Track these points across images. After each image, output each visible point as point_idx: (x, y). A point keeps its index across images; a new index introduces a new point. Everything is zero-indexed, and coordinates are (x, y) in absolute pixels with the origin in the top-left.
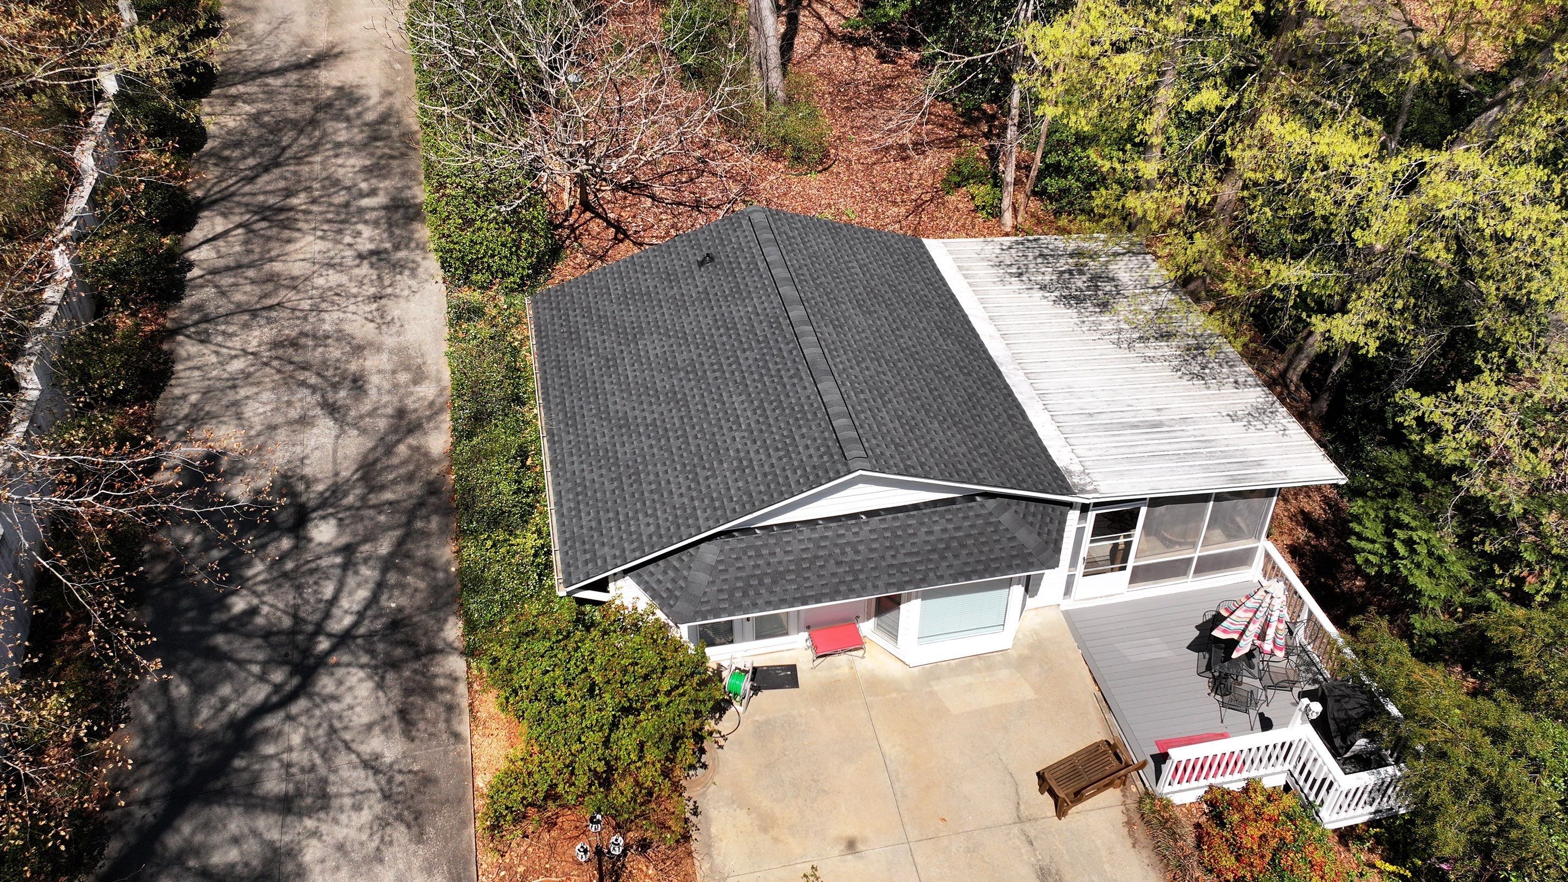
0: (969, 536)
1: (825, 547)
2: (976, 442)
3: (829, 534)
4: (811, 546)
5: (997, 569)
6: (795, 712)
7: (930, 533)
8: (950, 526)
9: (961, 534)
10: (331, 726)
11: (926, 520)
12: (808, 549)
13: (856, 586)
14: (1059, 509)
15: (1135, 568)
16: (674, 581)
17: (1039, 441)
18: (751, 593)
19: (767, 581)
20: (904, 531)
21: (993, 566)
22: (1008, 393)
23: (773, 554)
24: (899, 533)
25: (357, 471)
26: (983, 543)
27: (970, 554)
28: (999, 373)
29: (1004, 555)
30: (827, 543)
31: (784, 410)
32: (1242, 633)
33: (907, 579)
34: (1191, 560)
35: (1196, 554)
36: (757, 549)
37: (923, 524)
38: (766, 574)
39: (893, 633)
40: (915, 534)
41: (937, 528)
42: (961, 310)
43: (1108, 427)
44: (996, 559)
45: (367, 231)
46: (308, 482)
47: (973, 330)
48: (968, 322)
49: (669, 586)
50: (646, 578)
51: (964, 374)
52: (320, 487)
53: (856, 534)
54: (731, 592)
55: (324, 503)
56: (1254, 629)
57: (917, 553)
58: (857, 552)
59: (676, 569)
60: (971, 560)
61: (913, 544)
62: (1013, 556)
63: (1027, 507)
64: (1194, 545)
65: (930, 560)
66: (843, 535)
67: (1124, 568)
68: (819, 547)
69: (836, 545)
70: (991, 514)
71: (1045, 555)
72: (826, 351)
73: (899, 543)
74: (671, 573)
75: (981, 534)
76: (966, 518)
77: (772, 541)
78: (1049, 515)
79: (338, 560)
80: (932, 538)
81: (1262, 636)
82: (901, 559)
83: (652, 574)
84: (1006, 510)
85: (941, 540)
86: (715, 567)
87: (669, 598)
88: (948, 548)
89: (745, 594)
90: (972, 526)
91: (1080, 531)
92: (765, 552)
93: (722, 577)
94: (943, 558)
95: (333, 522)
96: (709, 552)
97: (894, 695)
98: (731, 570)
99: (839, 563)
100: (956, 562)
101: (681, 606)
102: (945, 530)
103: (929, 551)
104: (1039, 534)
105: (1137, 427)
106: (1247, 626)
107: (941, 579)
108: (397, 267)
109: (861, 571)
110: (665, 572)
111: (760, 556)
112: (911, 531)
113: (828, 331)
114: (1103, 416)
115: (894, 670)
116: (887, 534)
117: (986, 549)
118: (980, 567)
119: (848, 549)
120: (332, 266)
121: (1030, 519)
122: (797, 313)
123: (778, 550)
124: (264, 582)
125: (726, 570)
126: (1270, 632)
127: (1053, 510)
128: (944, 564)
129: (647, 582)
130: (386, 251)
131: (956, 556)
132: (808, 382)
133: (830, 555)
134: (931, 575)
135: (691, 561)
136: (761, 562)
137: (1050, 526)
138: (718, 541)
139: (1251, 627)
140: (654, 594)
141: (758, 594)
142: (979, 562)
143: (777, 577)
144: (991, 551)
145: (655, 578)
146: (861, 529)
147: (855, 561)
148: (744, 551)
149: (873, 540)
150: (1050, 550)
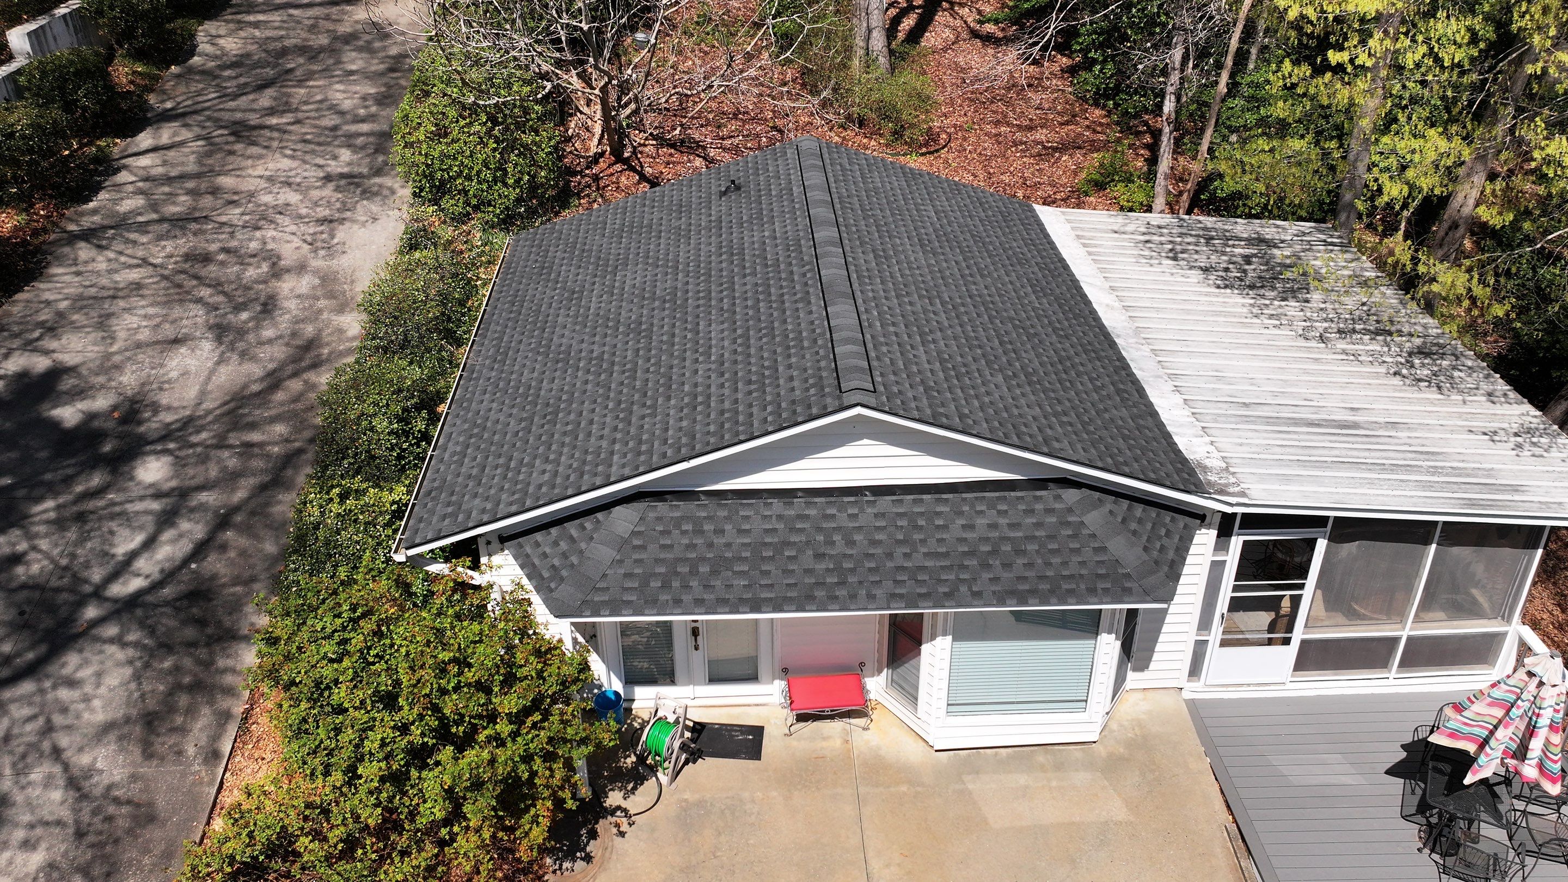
0: (1032, 538)
1: (802, 530)
2: (1059, 409)
3: (812, 512)
4: (780, 526)
5: (1071, 592)
6: (746, 795)
7: (970, 527)
8: (1003, 521)
9: (1020, 534)
10: (49, 721)
11: (966, 508)
12: (775, 530)
13: (842, 592)
14: (1182, 520)
15: (1304, 643)
16: (565, 555)
17: (1161, 426)
18: (676, 584)
19: (704, 569)
20: (930, 520)
21: (1065, 586)
22: (1123, 366)
23: (720, 532)
24: (921, 522)
25: (225, 403)
26: (1053, 552)
27: (1030, 565)
28: (1113, 345)
29: (1083, 572)
30: (806, 525)
31: (774, 338)
32: (1483, 744)
33: (923, 590)
34: (1396, 640)
35: (1406, 631)
36: (697, 522)
37: (960, 513)
38: (703, 559)
39: (910, 693)
40: (945, 527)
41: (981, 522)
42: (1071, 275)
43: (1269, 420)
44: (1072, 577)
45: (345, 155)
46: (156, 408)
47: (1084, 296)
48: (1079, 289)
49: (556, 562)
50: (528, 550)
51: (1059, 336)
52: (168, 418)
53: (853, 517)
54: (645, 581)
55: (167, 434)
56: (1505, 737)
57: (946, 555)
58: (851, 543)
59: (572, 539)
60: (1030, 574)
61: (940, 541)
62: (1099, 576)
63: (1129, 508)
64: (1401, 616)
65: (963, 567)
66: (833, 516)
67: (1287, 641)
68: (793, 530)
69: (819, 529)
70: (1070, 510)
71: (1151, 580)
72: (854, 276)
73: (917, 536)
74: (563, 545)
75: (1051, 537)
76: (1030, 512)
77: (722, 513)
78: (1165, 525)
79: (156, 506)
80: (969, 535)
81: (1521, 753)
82: (918, 559)
83: (538, 544)
84: (1095, 507)
85: (987, 539)
86: (626, 541)
87: (551, 579)
88: (995, 552)
89: (666, 586)
90: (1039, 525)
91: (1217, 567)
92: (708, 527)
93: (636, 556)
94: (986, 566)
95: (167, 459)
96: (624, 518)
97: (904, 788)
98: (651, 547)
99: (819, 556)
100: (1006, 575)
101: (564, 591)
102: (993, 526)
103: (965, 554)
104: (1146, 549)
105: (1318, 425)
106: (1492, 733)
107: (977, 595)
108: (368, 194)
109: (852, 571)
110: (556, 543)
111: (699, 532)
112: (940, 522)
113: (865, 260)
114: (1265, 408)
115: (912, 752)
116: (902, 523)
117: (1056, 560)
118: (1044, 586)
119: (837, 538)
120: (290, 185)
121: (1133, 526)
122: (825, 233)
123: (728, 527)
124: (48, 522)
125: (643, 548)
126: (1536, 745)
127: (1173, 520)
128: (986, 576)
129: (527, 556)
130: (361, 176)
131: (1007, 566)
132: (816, 303)
133: (808, 543)
134: (964, 589)
135: (595, 529)
136: (699, 541)
137: (1165, 541)
138: (640, 506)
139: (1500, 733)
140: (532, 573)
141: (686, 587)
142: (1041, 578)
143: (720, 565)
144: (1064, 564)
145: (540, 550)
146: (862, 510)
147: (845, 555)
148: (678, 522)
149: (878, 529)
150: (1161, 574)
